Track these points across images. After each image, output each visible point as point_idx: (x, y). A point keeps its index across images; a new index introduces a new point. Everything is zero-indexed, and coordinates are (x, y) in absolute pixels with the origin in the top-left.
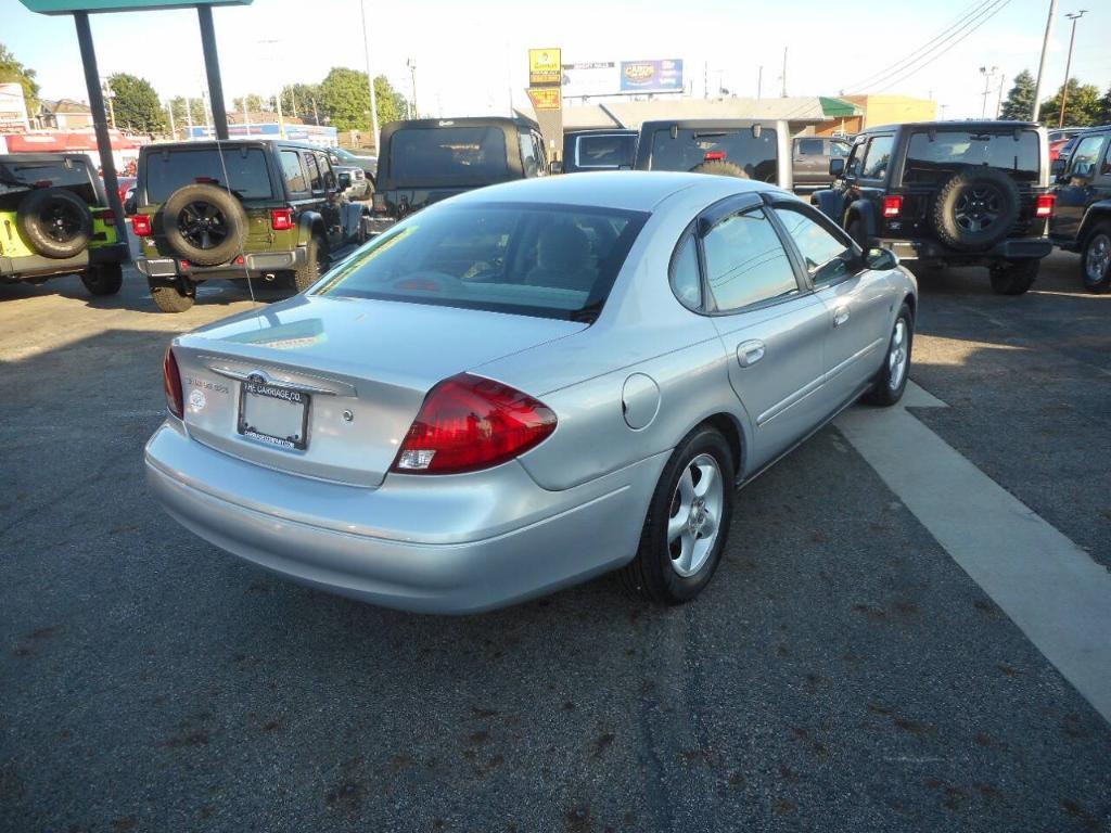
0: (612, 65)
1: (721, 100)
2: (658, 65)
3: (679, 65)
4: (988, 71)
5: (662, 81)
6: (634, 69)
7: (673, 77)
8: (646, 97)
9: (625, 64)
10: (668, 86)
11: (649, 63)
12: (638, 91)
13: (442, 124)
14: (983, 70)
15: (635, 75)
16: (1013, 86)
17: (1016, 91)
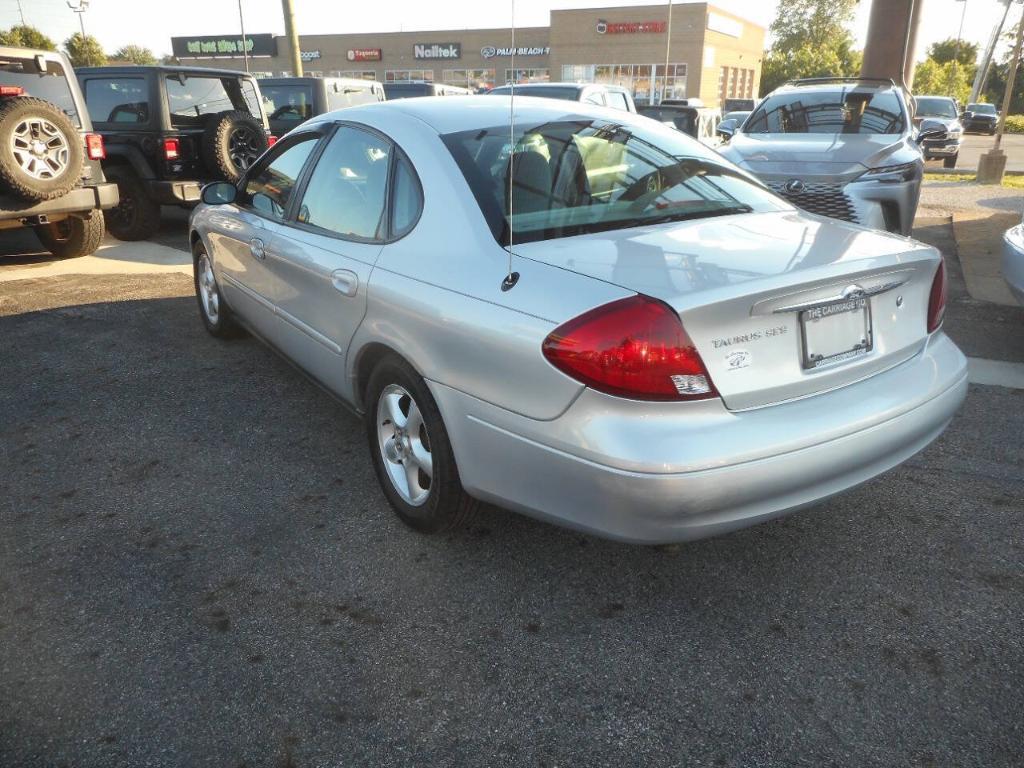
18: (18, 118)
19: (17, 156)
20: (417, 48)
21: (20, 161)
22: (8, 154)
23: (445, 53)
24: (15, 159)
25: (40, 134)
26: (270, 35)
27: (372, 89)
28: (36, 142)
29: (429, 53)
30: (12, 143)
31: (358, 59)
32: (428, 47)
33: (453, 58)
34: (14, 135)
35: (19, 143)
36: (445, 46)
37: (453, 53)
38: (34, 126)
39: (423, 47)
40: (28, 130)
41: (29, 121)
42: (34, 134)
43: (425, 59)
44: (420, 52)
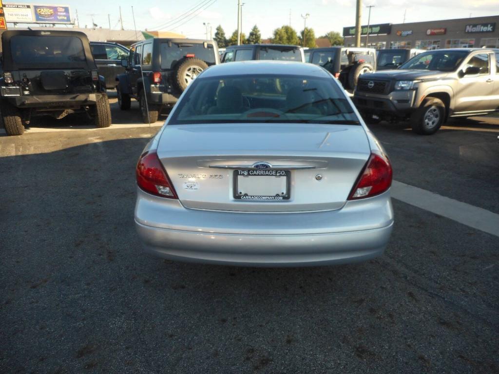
0: (28, 7)
1: (95, 29)
2: (55, 9)
3: (66, 10)
4: (206, 24)
5: (59, 18)
6: (42, 10)
7: (64, 16)
8: (52, 25)
9: (36, 7)
10: (63, 20)
11: (50, 8)
12: (47, 22)
13: (43, 33)
14: (204, 24)
15: (44, 13)
16: (216, 31)
17: (217, 34)
18: (188, 65)
19: (186, 80)
20: (468, 27)
21: (187, 81)
22: (183, 79)
23: (485, 29)
24: (185, 81)
25: (196, 72)
26: (388, 24)
27: (368, 53)
28: (194, 75)
29: (475, 29)
30: (185, 75)
31: (433, 34)
32: (475, 26)
33: (489, 31)
34: (187, 72)
35: (187, 75)
36: (486, 25)
37: (490, 28)
38: (194, 69)
39: (471, 26)
40: (191, 70)
41: (192, 67)
42: (194, 72)
43: (472, 33)
44: (469, 29)
